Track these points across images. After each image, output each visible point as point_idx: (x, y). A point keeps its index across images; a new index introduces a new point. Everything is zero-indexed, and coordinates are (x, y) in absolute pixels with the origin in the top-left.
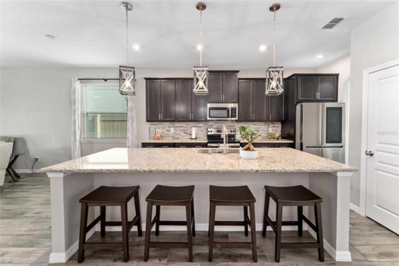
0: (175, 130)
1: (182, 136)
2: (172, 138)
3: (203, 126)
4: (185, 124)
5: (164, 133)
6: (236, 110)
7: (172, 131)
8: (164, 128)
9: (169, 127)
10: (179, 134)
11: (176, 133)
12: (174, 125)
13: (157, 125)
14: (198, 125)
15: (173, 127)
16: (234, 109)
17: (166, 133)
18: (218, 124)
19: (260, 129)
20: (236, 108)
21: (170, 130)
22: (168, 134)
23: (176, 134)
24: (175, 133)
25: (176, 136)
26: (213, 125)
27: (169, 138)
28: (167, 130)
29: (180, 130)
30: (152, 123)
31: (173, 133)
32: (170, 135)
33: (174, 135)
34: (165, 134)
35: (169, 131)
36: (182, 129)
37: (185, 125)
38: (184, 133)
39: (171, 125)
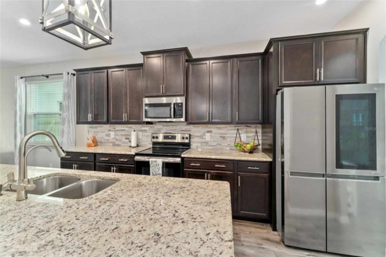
0: (115, 135)
1: (123, 143)
2: (112, 144)
3: (149, 130)
4: (127, 127)
5: (103, 138)
6: (182, 106)
7: (112, 135)
8: (104, 132)
9: (109, 130)
10: (120, 140)
11: (118, 138)
12: (115, 128)
13: (96, 127)
14: (143, 129)
15: (113, 131)
16: (180, 105)
17: (106, 138)
18: (168, 127)
19: (228, 135)
20: (182, 103)
21: (110, 134)
22: (108, 140)
23: (117, 140)
24: (115, 138)
25: (117, 143)
26: (162, 129)
27: (109, 144)
28: (106, 135)
29: (121, 135)
30: (90, 125)
31: (113, 139)
32: (110, 141)
33: (114, 140)
34: (104, 140)
35: (108, 135)
36: (123, 133)
37: (127, 129)
38: (126, 139)
39: (111, 128)
